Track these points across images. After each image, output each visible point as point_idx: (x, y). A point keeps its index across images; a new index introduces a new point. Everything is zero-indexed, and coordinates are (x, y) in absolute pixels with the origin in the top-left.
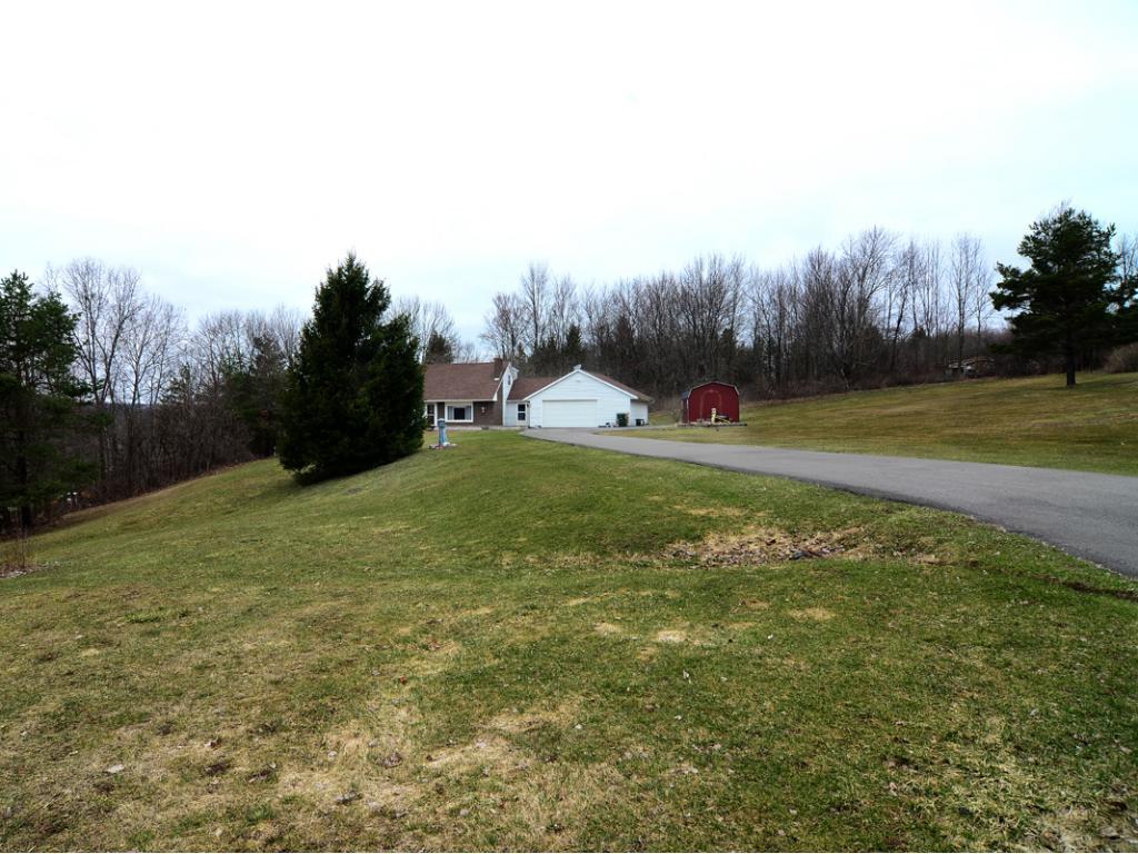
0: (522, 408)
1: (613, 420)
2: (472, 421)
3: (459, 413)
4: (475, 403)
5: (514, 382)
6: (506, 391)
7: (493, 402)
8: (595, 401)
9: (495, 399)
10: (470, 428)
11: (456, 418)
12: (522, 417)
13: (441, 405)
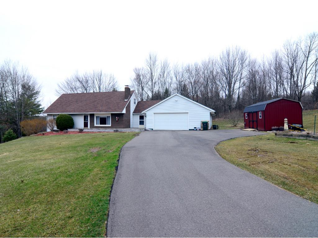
0: (142, 117)
1: (199, 126)
2: (110, 125)
3: (103, 121)
4: (112, 114)
5: (138, 103)
6: (133, 108)
7: (123, 114)
8: (188, 113)
9: (124, 111)
10: (108, 130)
11: (100, 124)
12: (142, 123)
13: (92, 116)
